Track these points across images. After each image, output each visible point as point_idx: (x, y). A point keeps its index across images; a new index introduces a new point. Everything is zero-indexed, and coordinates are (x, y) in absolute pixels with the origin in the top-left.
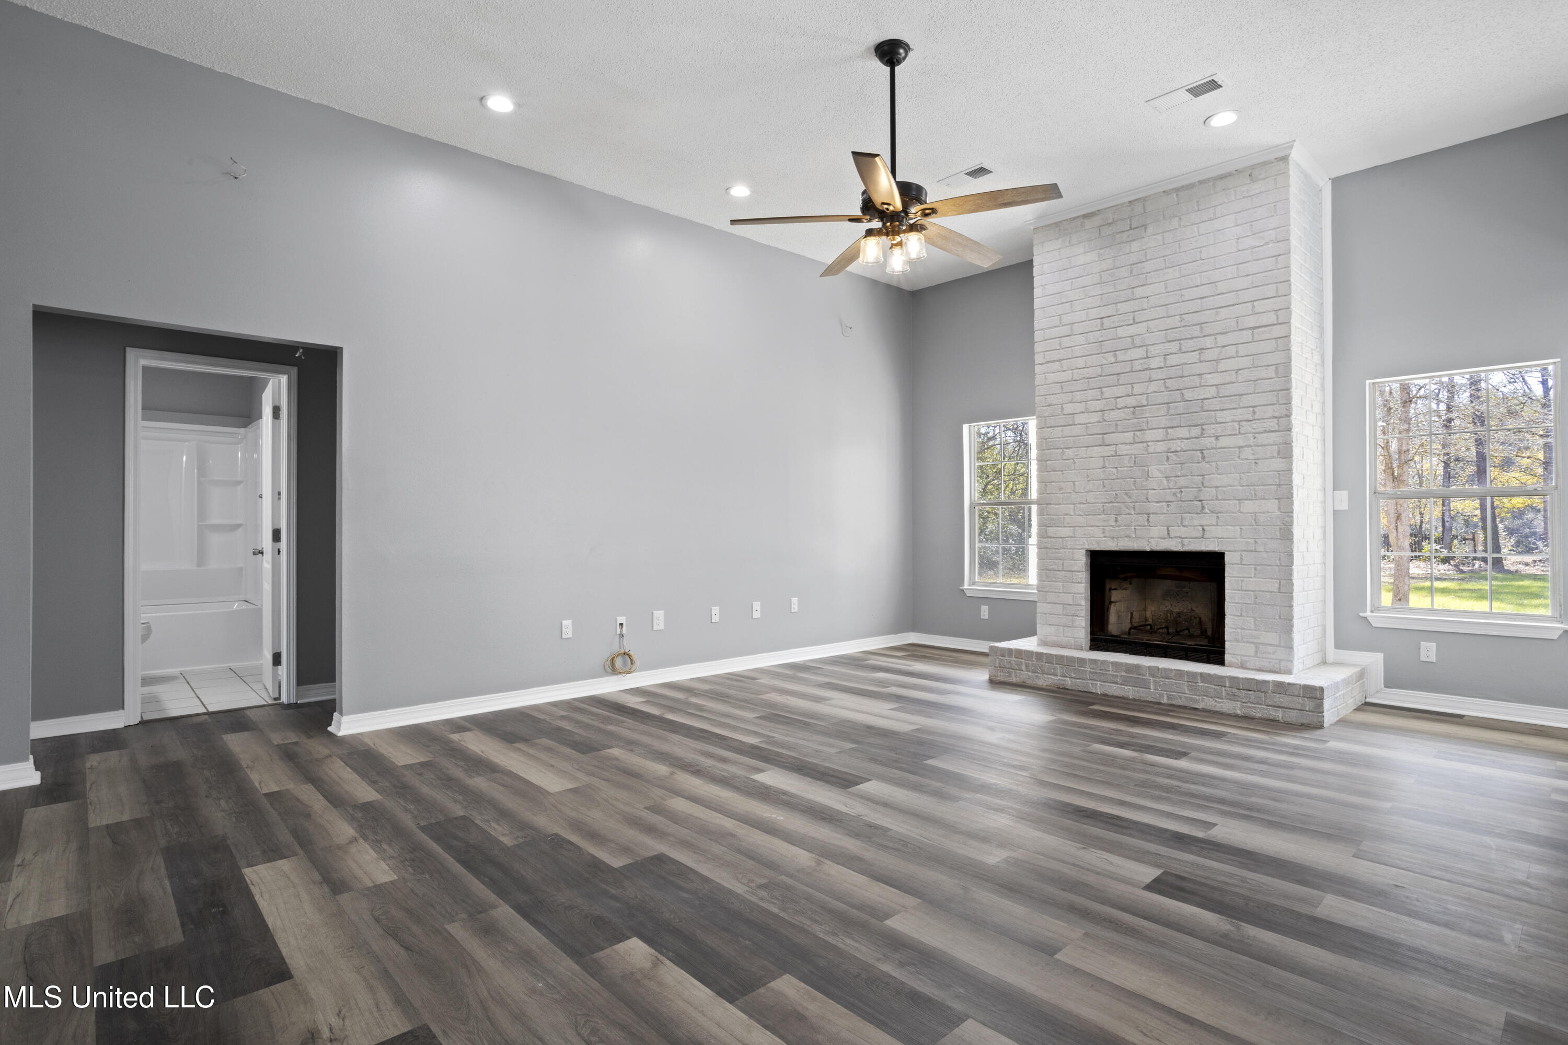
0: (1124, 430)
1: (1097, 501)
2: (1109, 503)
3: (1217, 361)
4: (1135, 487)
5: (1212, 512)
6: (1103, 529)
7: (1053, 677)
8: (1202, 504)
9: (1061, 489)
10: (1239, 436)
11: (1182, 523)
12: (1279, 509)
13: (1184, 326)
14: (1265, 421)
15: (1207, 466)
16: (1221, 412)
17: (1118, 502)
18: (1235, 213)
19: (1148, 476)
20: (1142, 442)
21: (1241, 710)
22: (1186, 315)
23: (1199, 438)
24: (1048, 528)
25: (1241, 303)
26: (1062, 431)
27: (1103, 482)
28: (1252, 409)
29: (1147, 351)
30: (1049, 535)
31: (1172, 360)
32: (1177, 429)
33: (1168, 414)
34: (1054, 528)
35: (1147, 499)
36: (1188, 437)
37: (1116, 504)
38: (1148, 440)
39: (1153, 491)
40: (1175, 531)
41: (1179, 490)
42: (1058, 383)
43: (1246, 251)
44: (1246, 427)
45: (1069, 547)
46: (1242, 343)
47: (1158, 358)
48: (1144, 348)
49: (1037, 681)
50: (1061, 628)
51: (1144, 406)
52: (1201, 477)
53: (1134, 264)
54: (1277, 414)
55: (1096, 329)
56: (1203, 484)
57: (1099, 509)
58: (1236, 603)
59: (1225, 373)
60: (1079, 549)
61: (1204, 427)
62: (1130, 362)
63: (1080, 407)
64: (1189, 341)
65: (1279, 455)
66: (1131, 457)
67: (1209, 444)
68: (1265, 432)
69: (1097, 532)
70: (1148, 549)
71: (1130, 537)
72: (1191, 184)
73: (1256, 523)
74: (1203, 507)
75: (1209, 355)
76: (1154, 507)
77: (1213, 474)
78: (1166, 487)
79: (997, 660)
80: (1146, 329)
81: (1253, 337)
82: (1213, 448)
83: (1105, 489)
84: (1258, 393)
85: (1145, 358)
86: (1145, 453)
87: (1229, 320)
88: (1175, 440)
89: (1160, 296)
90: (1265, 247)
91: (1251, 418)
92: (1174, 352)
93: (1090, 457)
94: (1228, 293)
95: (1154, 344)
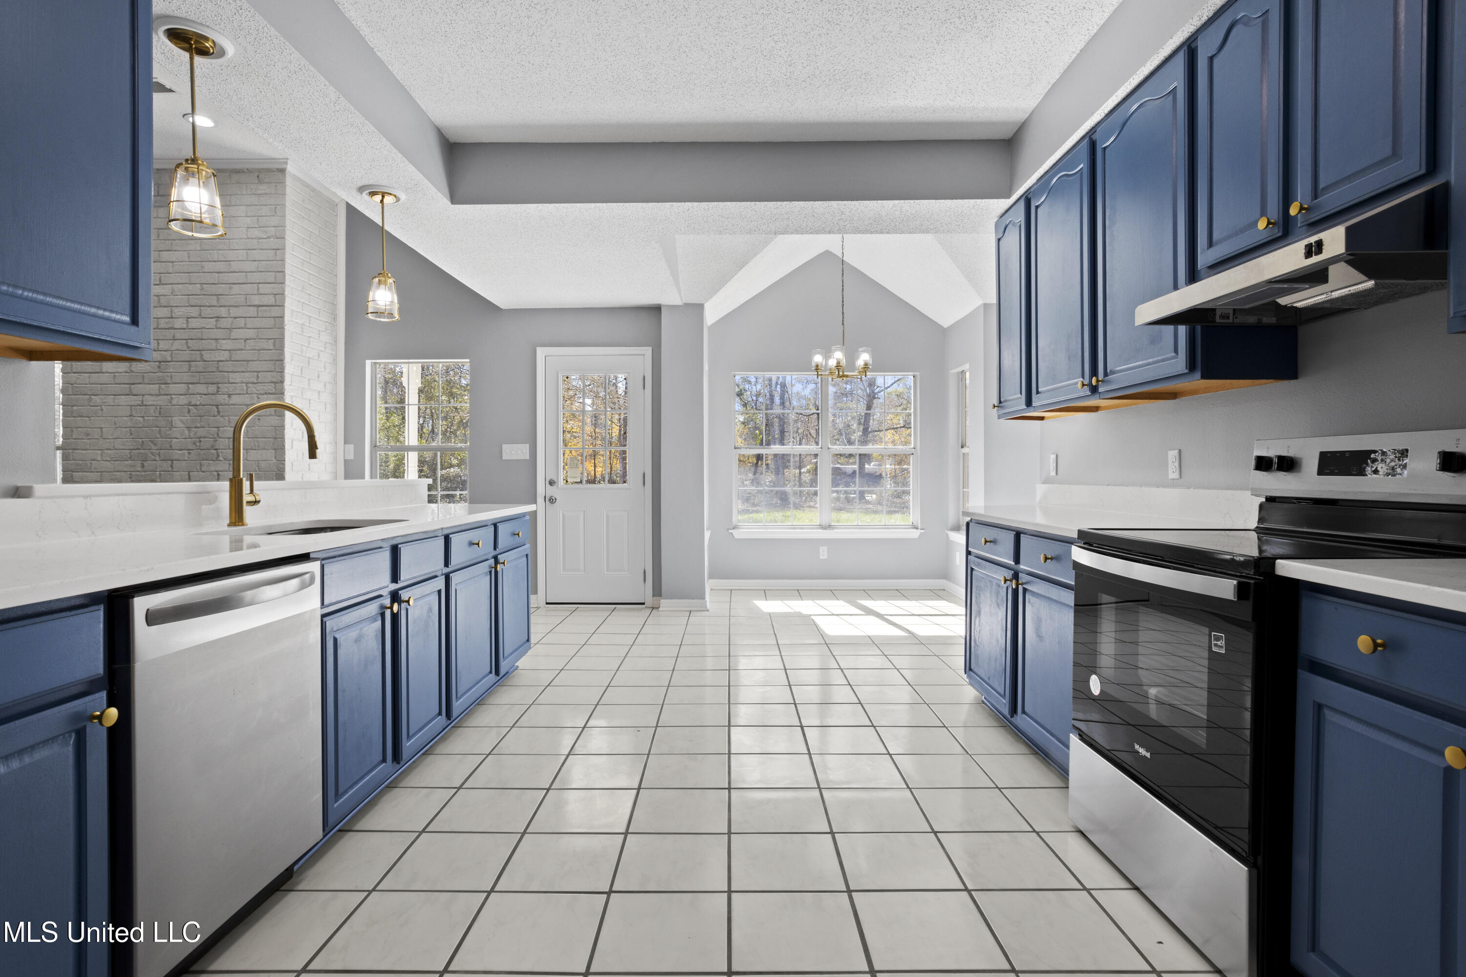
0: (150, 382)
1: (124, 447)
2: (136, 449)
3: (230, 329)
4: (160, 435)
5: (225, 459)
6: (131, 474)
8: (217, 452)
9: (88, 435)
10: (247, 396)
11: (201, 469)
12: (275, 458)
13: (204, 295)
14: (266, 384)
15: (222, 419)
16: (233, 374)
17: (144, 449)
18: (246, 205)
19: (172, 426)
20: (167, 395)
22: (206, 285)
23: (214, 394)
24: (75, 473)
25: (249, 283)
26: (89, 377)
27: (130, 430)
28: (256, 374)
29: (172, 311)
31: (194, 323)
32: (197, 385)
33: (189, 371)
34: (81, 473)
35: (171, 446)
36: (206, 393)
38: (172, 393)
39: (176, 440)
41: (198, 440)
43: (254, 240)
44: (252, 388)
46: (250, 317)
47: (181, 319)
48: (169, 308)
51: (169, 362)
52: (217, 429)
53: (161, 229)
54: (274, 380)
56: (218, 435)
57: (127, 456)
59: (236, 341)
61: (219, 385)
64: (207, 308)
65: (275, 413)
66: (156, 408)
67: (223, 401)
68: (266, 394)
74: (218, 456)
75: (224, 323)
76: (176, 454)
77: (226, 427)
78: (188, 437)
80: (171, 291)
81: (258, 313)
83: (131, 437)
84: (261, 361)
85: (169, 318)
86: (169, 404)
87: (240, 296)
88: (194, 394)
89: (184, 263)
90: (267, 240)
91: (255, 381)
92: (195, 316)
93: (118, 405)
94: (239, 272)
95: (177, 306)
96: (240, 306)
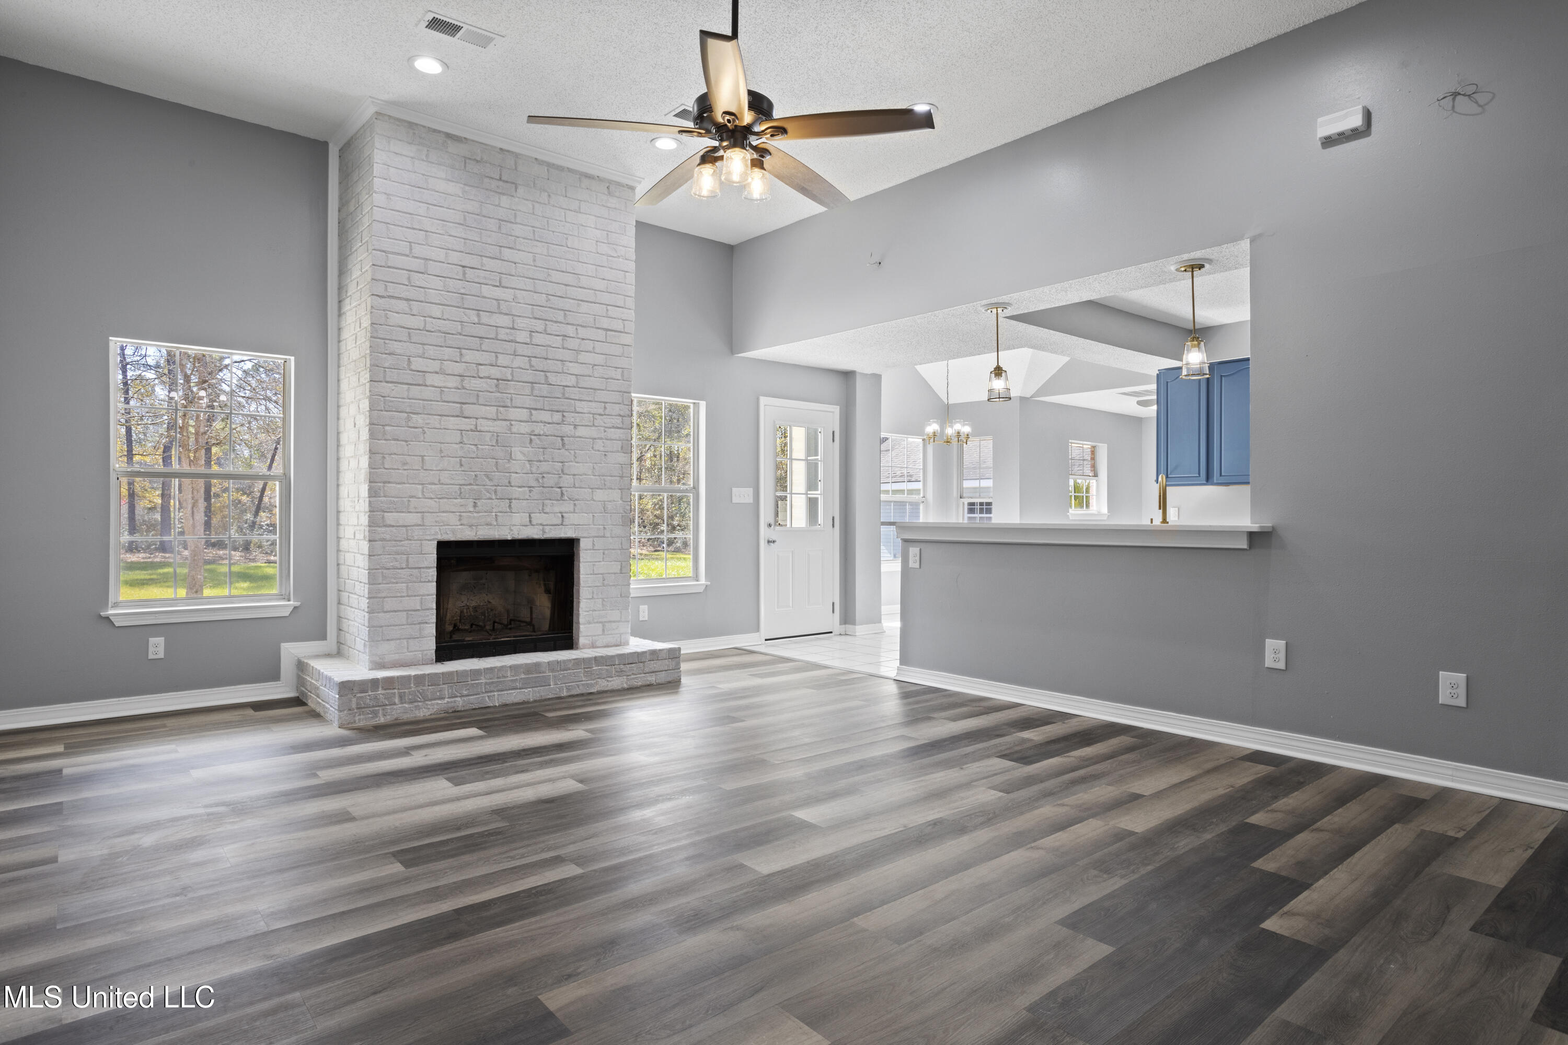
0: (487, 403)
1: (452, 482)
2: (467, 485)
3: (578, 351)
4: (497, 469)
5: (570, 499)
7: (439, 702)
8: (562, 491)
9: (405, 464)
10: (593, 428)
11: (543, 509)
12: (621, 498)
13: (549, 307)
14: (613, 417)
15: (567, 453)
16: (579, 402)
17: (478, 485)
18: (595, 216)
19: (511, 457)
20: (505, 420)
21: (626, 683)
22: (552, 297)
23: (560, 424)
24: (386, 514)
25: (597, 303)
26: (408, 390)
27: (461, 460)
28: (603, 404)
29: (513, 321)
30: (388, 522)
31: (539, 339)
32: (540, 411)
34: (393, 514)
35: (509, 482)
36: (551, 421)
37: (475, 487)
38: (512, 419)
39: (515, 475)
40: (538, 518)
41: (541, 476)
42: (404, 328)
43: (603, 256)
44: (599, 421)
45: (416, 538)
46: (598, 341)
47: (524, 332)
48: (511, 317)
49: (417, 712)
50: (405, 641)
51: (509, 381)
52: (561, 464)
53: (503, 221)
54: (622, 413)
55: (458, 277)
56: (562, 471)
57: (455, 492)
58: (590, 587)
59: (584, 365)
60: (429, 540)
61: (565, 414)
62: (495, 328)
63: (435, 366)
64: (554, 324)
66: (493, 435)
67: (569, 432)
68: (613, 427)
69: (453, 519)
70: (509, 538)
71: (491, 525)
72: (561, 167)
73: (605, 511)
74: (562, 494)
75: (570, 343)
76: (516, 492)
77: (571, 461)
78: (529, 472)
79: (354, 700)
80: (513, 297)
81: (606, 337)
82: (572, 437)
83: (463, 469)
84: (609, 391)
85: (511, 329)
86: (509, 432)
87: (589, 316)
88: (538, 422)
89: (529, 267)
90: (616, 259)
91: (603, 413)
92: (540, 331)
93: (445, 429)
94: (588, 289)
95: (520, 316)
96: (588, 327)
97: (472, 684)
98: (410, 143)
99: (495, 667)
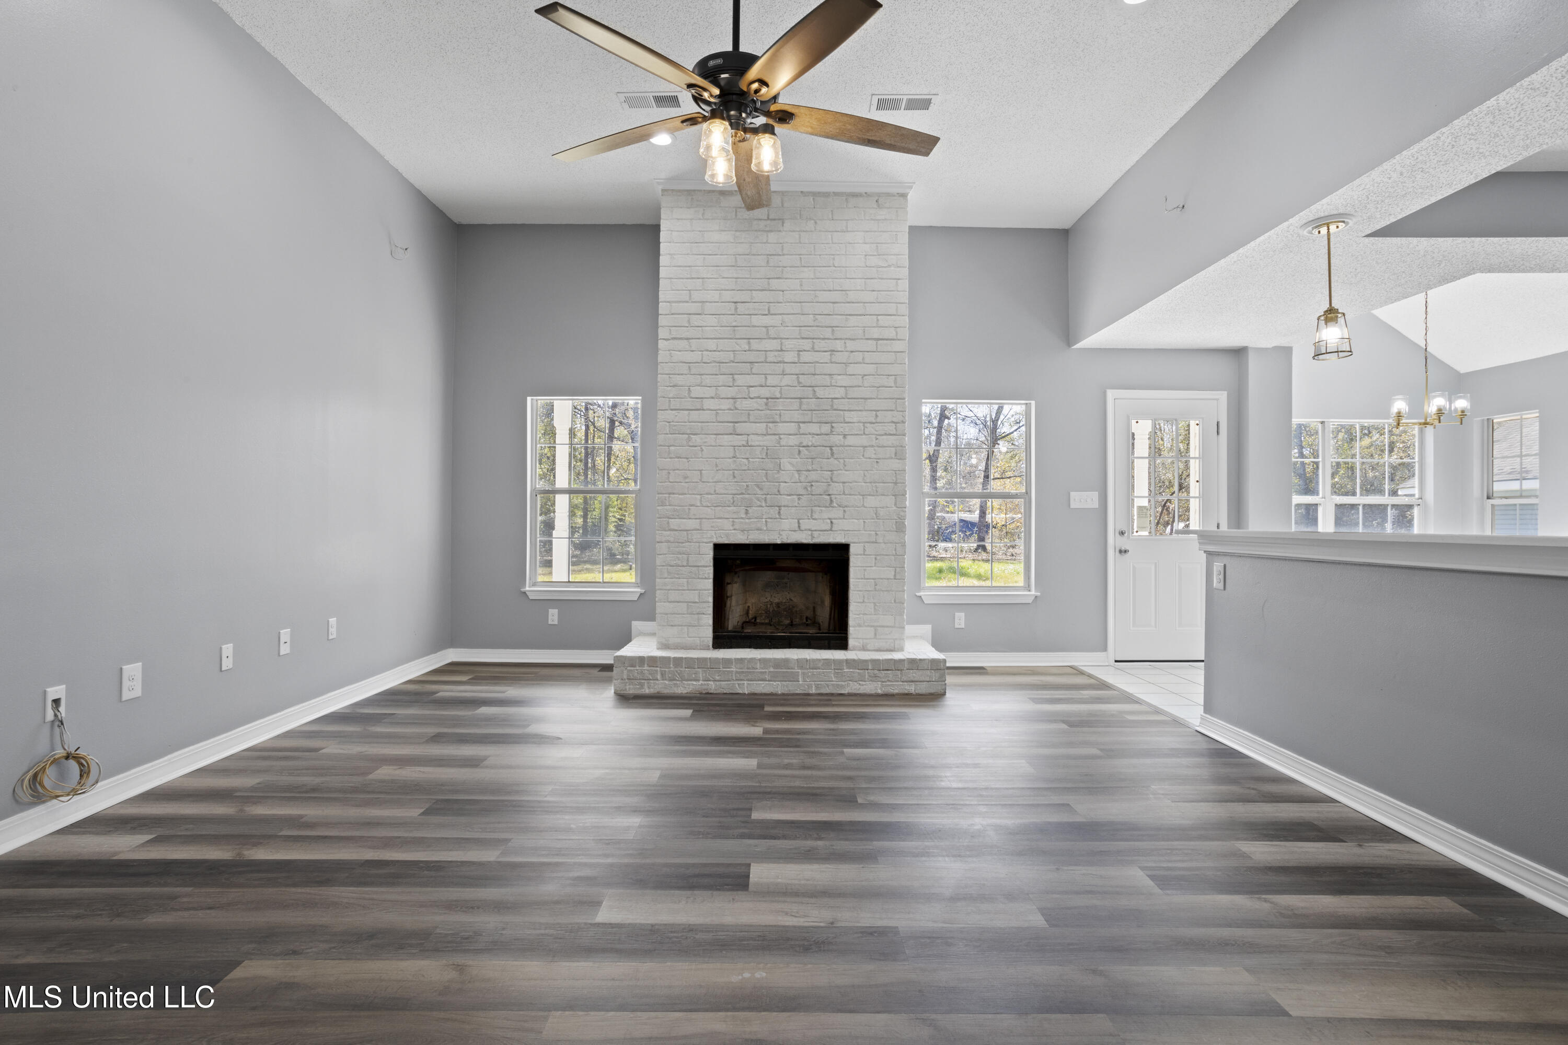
0: (756, 421)
1: (726, 492)
2: (740, 494)
3: (847, 364)
4: (767, 479)
5: (840, 506)
6: (733, 522)
7: (694, 683)
8: (831, 498)
9: (686, 478)
10: (864, 436)
11: (812, 516)
12: (895, 504)
13: (817, 326)
14: (886, 424)
15: (836, 462)
16: (849, 412)
17: (749, 494)
18: (864, 231)
19: (780, 468)
20: (775, 434)
21: (881, 689)
22: (819, 316)
23: (828, 434)
24: (670, 520)
25: (867, 315)
26: (689, 415)
27: (734, 473)
28: (874, 413)
29: (781, 344)
30: (672, 527)
31: (806, 357)
32: (808, 424)
33: (800, 409)
34: (677, 520)
35: (779, 491)
36: (819, 433)
37: (747, 496)
38: (781, 433)
39: (785, 484)
40: (805, 524)
41: (810, 484)
42: (685, 363)
43: (873, 269)
44: (870, 429)
45: (695, 540)
46: (868, 352)
47: (792, 352)
48: (779, 340)
49: (675, 689)
50: (686, 628)
51: (778, 398)
52: (830, 473)
53: (771, 255)
54: (894, 420)
55: (730, 313)
56: (831, 479)
57: (729, 501)
58: (860, 591)
59: (853, 377)
60: (706, 543)
61: (833, 425)
62: (764, 352)
63: (711, 392)
64: (821, 341)
65: (896, 456)
66: (763, 449)
67: (838, 442)
68: (886, 434)
69: (727, 524)
70: (779, 542)
71: (761, 530)
72: (827, 193)
73: (877, 517)
74: (831, 501)
75: (839, 357)
76: (785, 500)
77: (841, 470)
78: (798, 481)
79: (625, 672)
80: (781, 322)
81: (877, 347)
82: (841, 446)
83: (736, 480)
84: (880, 399)
85: (779, 351)
86: (777, 445)
87: (857, 328)
88: (807, 434)
89: (796, 292)
90: (887, 269)
91: (874, 421)
92: (808, 349)
93: (720, 446)
94: (856, 303)
95: (788, 338)
96: (857, 339)
97: (724, 671)
98: (688, 208)
99: (745, 659)
